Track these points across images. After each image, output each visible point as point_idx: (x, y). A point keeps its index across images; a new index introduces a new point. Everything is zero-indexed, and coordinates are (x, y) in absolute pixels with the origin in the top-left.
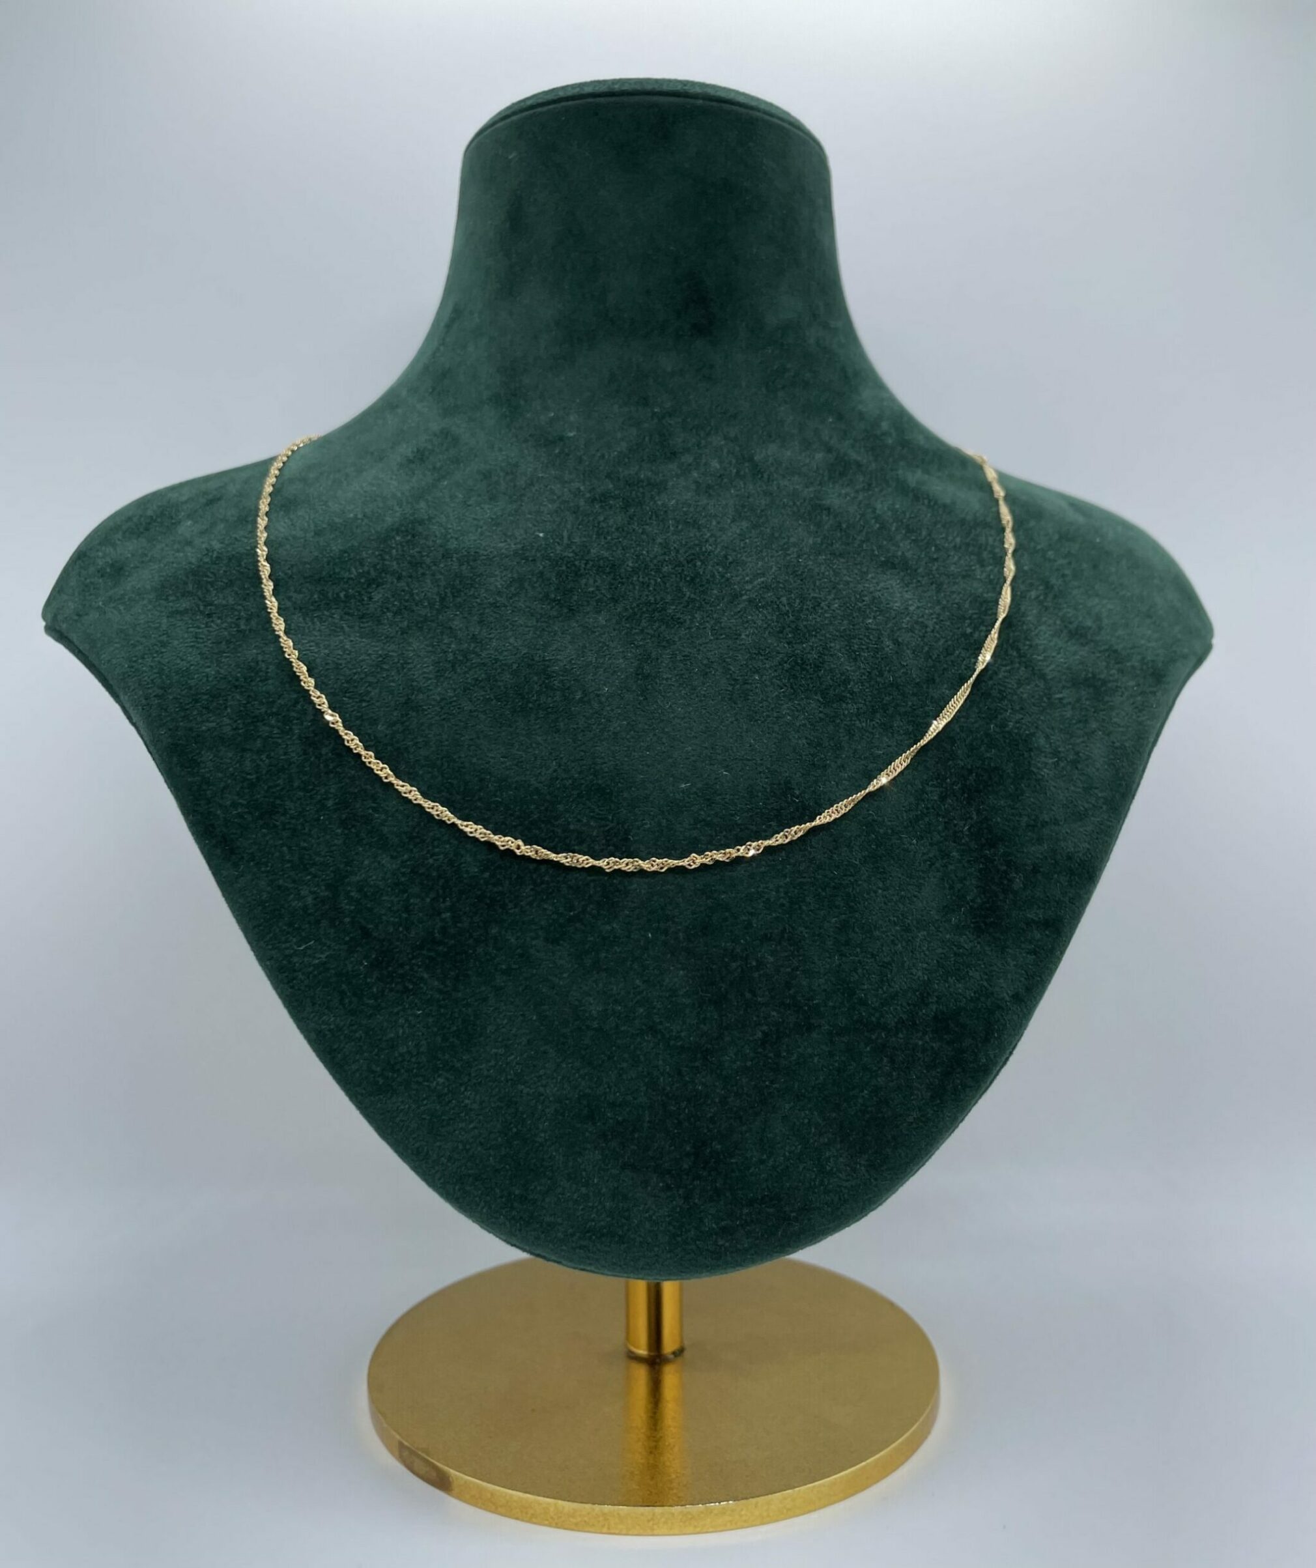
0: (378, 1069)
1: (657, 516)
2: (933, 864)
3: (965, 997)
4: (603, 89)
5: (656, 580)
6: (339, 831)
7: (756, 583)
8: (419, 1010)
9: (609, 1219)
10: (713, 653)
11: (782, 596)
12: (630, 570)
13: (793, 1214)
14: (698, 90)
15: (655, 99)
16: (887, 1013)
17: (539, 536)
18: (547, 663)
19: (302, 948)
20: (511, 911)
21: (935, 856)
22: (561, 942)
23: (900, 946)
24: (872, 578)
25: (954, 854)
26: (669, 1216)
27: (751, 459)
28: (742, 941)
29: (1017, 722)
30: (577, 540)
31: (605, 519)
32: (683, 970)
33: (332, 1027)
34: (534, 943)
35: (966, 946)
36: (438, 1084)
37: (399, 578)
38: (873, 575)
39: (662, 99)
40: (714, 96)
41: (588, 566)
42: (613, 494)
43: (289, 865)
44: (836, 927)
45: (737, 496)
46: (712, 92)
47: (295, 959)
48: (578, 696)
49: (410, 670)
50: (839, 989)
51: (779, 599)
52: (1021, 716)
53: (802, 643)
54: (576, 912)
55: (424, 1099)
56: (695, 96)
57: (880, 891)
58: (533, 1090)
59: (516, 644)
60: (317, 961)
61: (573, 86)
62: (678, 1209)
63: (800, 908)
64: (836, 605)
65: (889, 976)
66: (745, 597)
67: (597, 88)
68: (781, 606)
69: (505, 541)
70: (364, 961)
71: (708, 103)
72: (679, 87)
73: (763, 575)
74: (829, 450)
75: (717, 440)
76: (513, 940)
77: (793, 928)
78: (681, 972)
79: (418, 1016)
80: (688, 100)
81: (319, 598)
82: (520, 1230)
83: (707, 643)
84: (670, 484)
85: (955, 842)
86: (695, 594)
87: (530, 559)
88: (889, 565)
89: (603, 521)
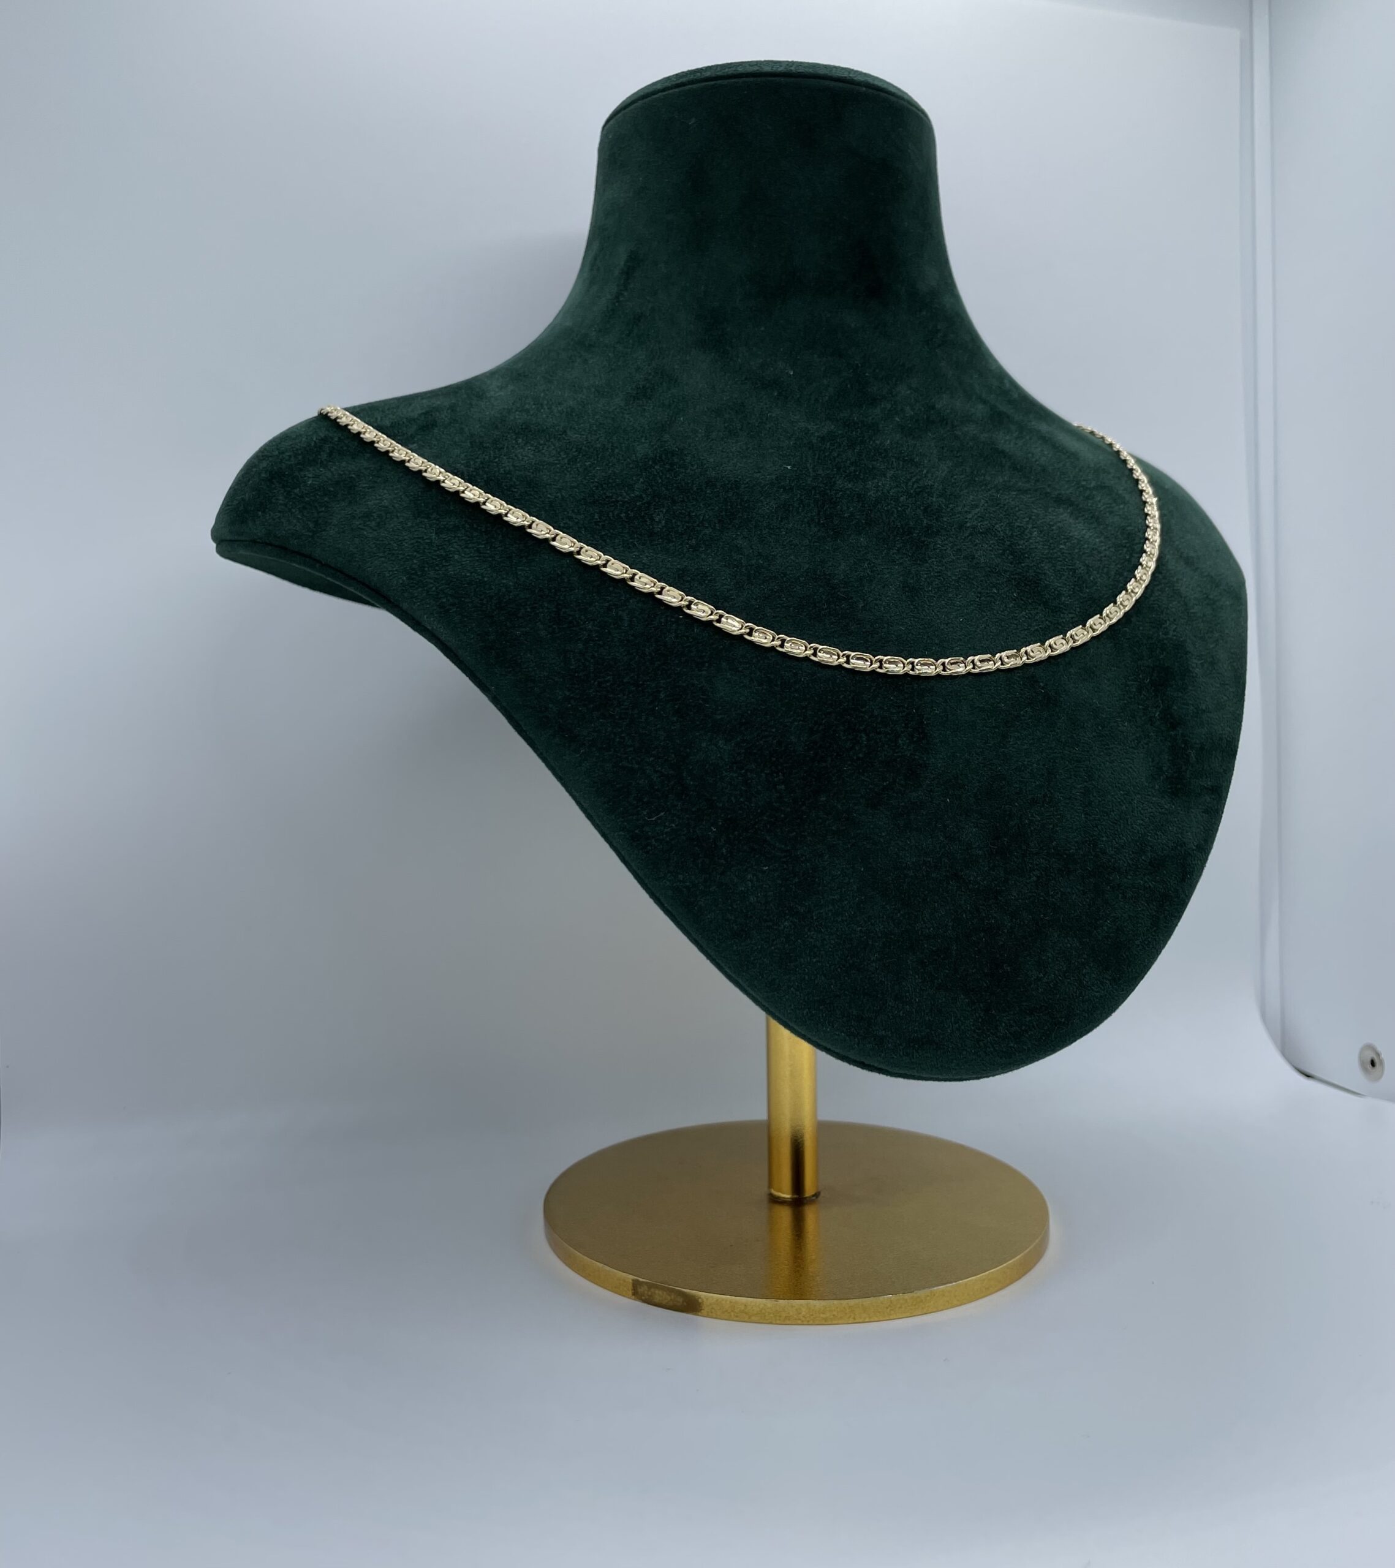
0: (733, 918)
1: (880, 454)
2: (1140, 742)
3: (1168, 847)
4: (781, 69)
5: (897, 509)
6: (675, 719)
7: (973, 513)
8: (765, 867)
9: (928, 1030)
10: (958, 570)
11: (996, 524)
12: (874, 499)
13: (1063, 1020)
14: (861, 79)
15: (827, 83)
16: (1120, 860)
17: (787, 468)
18: (828, 577)
19: (654, 819)
20: (836, 783)
21: (1140, 736)
22: (879, 807)
23: (1124, 807)
24: (1053, 511)
25: (1152, 734)
26: (973, 1025)
27: (933, 408)
28: (1016, 804)
29: (1174, 631)
30: (820, 472)
31: (838, 455)
32: (975, 827)
33: (688, 884)
34: (856, 808)
35: (1166, 806)
36: (784, 927)
37: (674, 502)
38: (1053, 509)
39: (833, 84)
40: (873, 85)
41: (838, 496)
42: (837, 434)
43: (632, 749)
44: (1081, 792)
45: (934, 438)
46: (870, 81)
47: (647, 829)
48: (861, 605)
49: (710, 581)
50: (1086, 841)
51: (994, 527)
52: (1175, 626)
53: (1021, 563)
54: (888, 782)
55: (773, 941)
56: (859, 84)
57: (1108, 763)
58: (865, 929)
59: (797, 561)
60: (669, 830)
61: (750, 64)
62: (980, 1020)
63: (1055, 778)
64: (1036, 533)
65: (1119, 830)
66: (968, 525)
67: (774, 69)
68: (997, 533)
69: (759, 472)
70: (712, 828)
71: (870, 91)
72: (846, 75)
73: (977, 506)
74: (985, 402)
75: (903, 390)
76: (839, 807)
77: (1052, 793)
78: (974, 830)
79: (765, 871)
80: (853, 86)
81: (600, 518)
82: (858, 1044)
83: (951, 562)
84: (881, 426)
85: (1151, 725)
86: (931, 520)
87: (787, 488)
88: (1059, 501)
89: (838, 457)
